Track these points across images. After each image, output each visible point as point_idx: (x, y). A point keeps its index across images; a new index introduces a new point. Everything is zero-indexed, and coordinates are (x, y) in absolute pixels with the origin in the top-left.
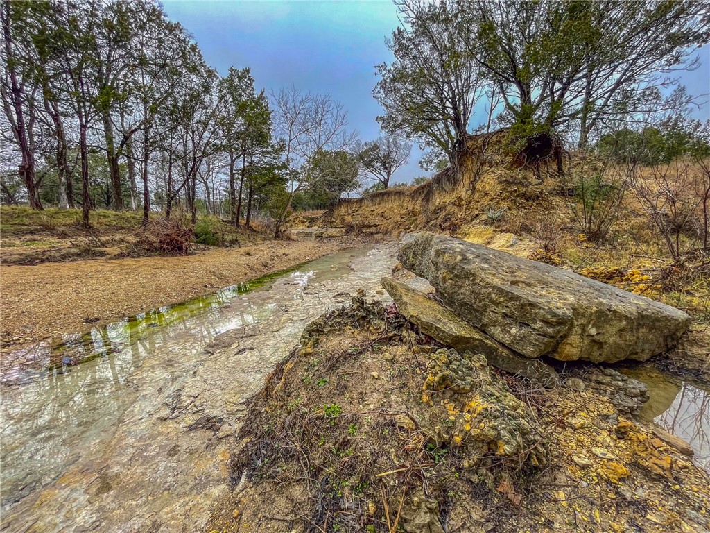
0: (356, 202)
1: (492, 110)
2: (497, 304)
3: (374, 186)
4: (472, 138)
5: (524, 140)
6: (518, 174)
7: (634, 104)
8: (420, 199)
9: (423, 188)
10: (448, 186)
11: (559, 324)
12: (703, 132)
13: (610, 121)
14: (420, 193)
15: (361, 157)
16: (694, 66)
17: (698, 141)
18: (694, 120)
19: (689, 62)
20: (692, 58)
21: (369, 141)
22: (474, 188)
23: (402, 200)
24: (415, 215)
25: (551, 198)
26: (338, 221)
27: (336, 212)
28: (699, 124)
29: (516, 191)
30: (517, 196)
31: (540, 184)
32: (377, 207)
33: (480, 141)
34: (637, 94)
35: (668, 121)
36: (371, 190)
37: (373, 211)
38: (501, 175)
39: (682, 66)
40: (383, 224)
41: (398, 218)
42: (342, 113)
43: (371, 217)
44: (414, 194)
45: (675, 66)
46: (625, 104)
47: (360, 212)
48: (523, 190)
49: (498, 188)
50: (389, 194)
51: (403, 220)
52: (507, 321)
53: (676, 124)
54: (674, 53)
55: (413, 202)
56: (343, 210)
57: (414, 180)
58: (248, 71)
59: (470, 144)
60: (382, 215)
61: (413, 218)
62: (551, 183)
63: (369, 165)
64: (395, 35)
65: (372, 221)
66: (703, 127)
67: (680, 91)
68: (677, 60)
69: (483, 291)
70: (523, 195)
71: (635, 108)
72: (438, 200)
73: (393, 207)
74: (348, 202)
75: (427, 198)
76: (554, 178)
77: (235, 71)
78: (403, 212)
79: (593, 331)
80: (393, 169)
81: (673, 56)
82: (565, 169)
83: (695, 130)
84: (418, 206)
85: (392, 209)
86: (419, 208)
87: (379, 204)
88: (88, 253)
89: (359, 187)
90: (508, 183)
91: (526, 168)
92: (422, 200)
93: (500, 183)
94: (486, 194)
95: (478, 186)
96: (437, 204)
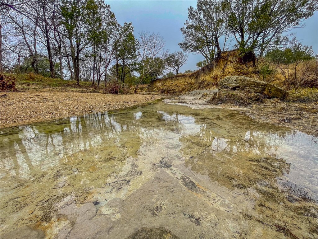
0: (164, 80)
1: (225, 41)
2: (252, 84)
3: (168, 74)
4: (223, 52)
5: (244, 53)
6: (240, 66)
7: (281, 42)
8: (194, 78)
9: (195, 73)
10: (207, 72)
11: (264, 85)
12: (309, 51)
13: (272, 47)
14: (194, 76)
15: (167, 60)
16: (303, 27)
17: (307, 55)
18: (305, 46)
19: (302, 25)
20: (303, 23)
21: (171, 53)
22: (224, 71)
23: (185, 79)
24: (191, 85)
25: (251, 74)
26: (156, 88)
27: (155, 85)
28: (307, 48)
29: (240, 71)
30: (240, 73)
31: (247, 69)
32: (173, 82)
33: (227, 54)
34: (282, 38)
35: (295, 46)
36: (167, 76)
37: (172, 84)
38: (234, 66)
39: (299, 26)
40: (177, 89)
41: (184, 86)
42: (163, 41)
43: (171, 86)
44: (191, 76)
45: (296, 26)
46: (278, 42)
47: (166, 84)
48: (242, 71)
49: (234, 70)
50: (179, 76)
51: (186, 87)
52: (254, 87)
53: (298, 47)
54: (296, 21)
55: (191, 79)
56: (158, 84)
57: (185, 72)
58: (130, 24)
59: (222, 55)
60: (176, 85)
61: (191, 86)
62: (251, 69)
63: (169, 64)
64: (189, 9)
65: (172, 88)
66: (309, 49)
67: (294, 38)
68: (297, 24)
69: (249, 82)
70: (242, 73)
71: (281, 43)
72: (203, 78)
73: (181, 82)
74: (160, 80)
75: (197, 78)
76: (252, 67)
77: (126, 24)
78: (186, 84)
79: (270, 89)
80: (180, 66)
81: (296, 22)
82: (256, 64)
83: (306, 50)
84: (193, 81)
85: (180, 83)
86: (193, 82)
87: (174, 81)
88: (94, 92)
89: (162, 74)
90: (237, 69)
91: (243, 64)
92: (195, 79)
93: (235, 68)
94: (229, 73)
95: (226, 70)
96: (202, 79)
